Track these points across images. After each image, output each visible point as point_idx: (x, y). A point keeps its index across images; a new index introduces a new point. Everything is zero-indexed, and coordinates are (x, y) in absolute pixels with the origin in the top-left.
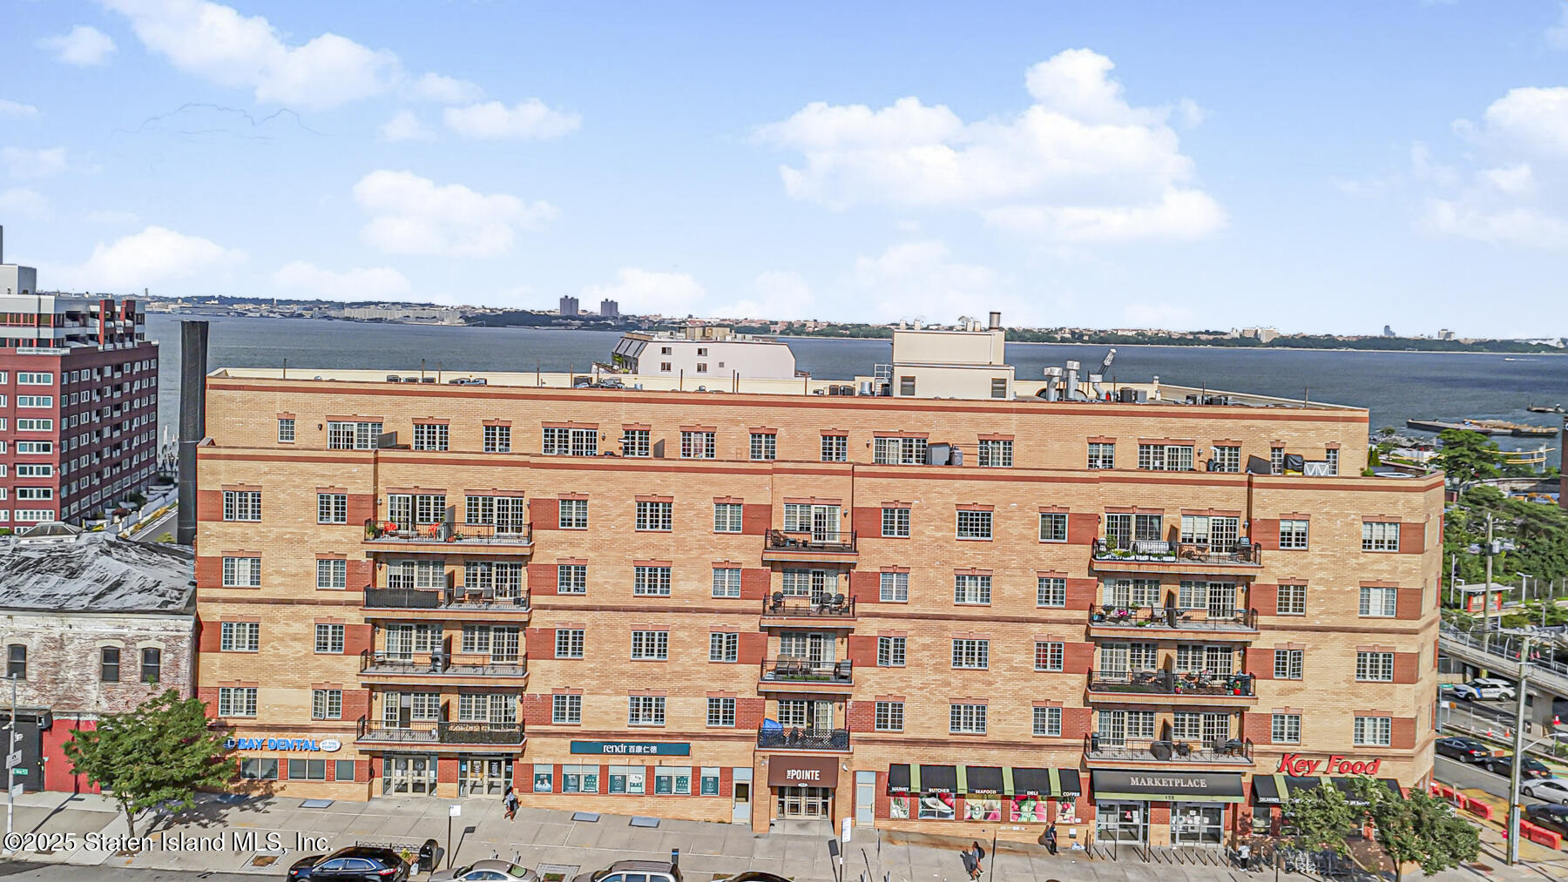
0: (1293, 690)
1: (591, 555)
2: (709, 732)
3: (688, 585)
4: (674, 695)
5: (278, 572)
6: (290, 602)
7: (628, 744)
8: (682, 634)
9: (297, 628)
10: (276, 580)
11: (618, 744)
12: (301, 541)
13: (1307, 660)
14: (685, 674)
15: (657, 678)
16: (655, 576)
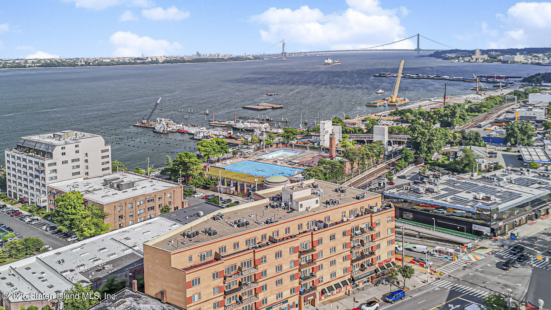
0: (379, 251)
1: (267, 267)
2: (291, 296)
3: (285, 268)
4: (285, 291)
5: (205, 295)
6: (208, 300)
7: (277, 304)
8: (285, 278)
9: (209, 306)
10: (205, 296)
11: (275, 305)
12: (210, 286)
13: (381, 245)
14: (286, 286)
15: (281, 289)
16: (279, 268)
